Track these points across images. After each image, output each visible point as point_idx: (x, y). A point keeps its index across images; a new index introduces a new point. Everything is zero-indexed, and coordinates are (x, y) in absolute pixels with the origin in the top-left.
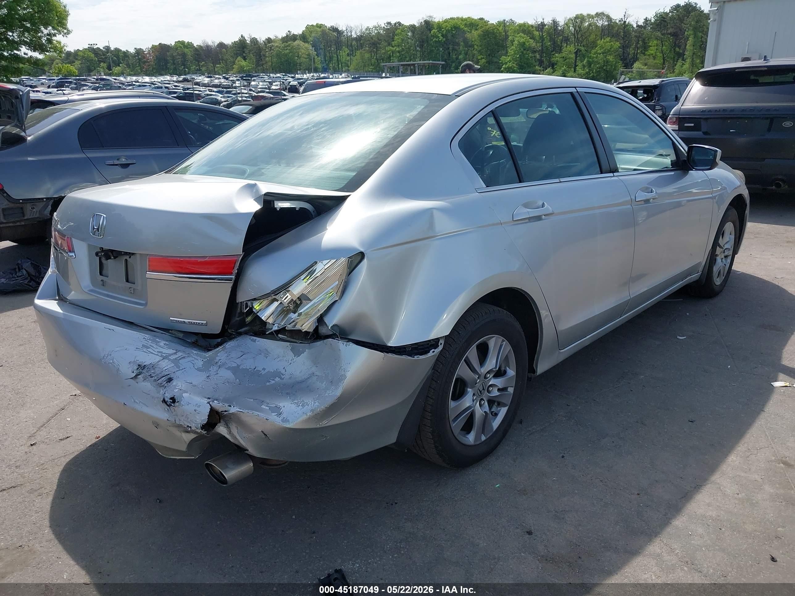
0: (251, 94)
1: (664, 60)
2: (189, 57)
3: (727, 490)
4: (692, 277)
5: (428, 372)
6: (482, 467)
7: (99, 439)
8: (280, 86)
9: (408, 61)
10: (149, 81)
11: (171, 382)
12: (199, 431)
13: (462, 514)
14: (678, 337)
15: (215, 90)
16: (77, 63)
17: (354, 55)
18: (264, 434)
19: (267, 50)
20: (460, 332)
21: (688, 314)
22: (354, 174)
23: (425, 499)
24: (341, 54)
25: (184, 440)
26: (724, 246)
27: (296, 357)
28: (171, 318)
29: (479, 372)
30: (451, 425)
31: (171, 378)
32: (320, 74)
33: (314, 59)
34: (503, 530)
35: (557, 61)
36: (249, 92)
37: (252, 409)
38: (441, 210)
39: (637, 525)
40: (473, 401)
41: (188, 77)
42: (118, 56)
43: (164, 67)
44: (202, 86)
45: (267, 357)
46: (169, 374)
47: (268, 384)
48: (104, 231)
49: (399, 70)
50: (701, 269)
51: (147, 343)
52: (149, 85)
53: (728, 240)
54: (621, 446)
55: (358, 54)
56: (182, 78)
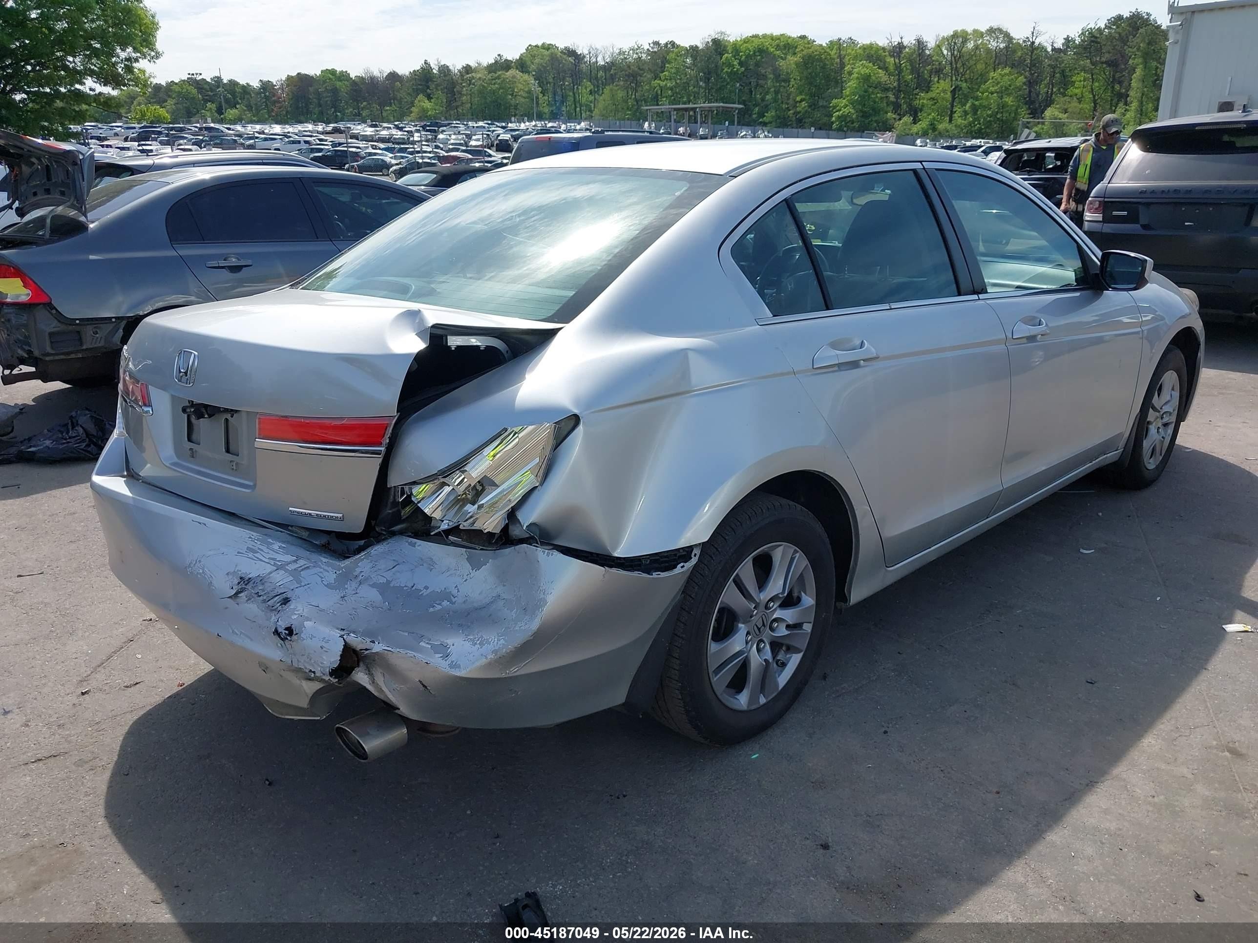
0: (437, 153)
1: (1095, 102)
2: (344, 94)
3: (1138, 790)
4: (1106, 457)
5: (674, 598)
6: (759, 744)
7: (182, 687)
8: (483, 141)
9: (684, 103)
10: (280, 132)
11: (288, 605)
12: (327, 678)
13: (723, 815)
14: (1082, 550)
15: (382, 146)
16: (170, 102)
17: (600, 93)
18: (423, 684)
19: (463, 85)
20: (727, 538)
21: (1100, 514)
22: (571, 293)
23: (669, 791)
24: (580, 91)
25: (304, 690)
26: (1161, 408)
27: (474, 570)
28: (290, 509)
29: (755, 598)
30: (711, 679)
31: (287, 598)
32: (547, 122)
33: (538, 98)
34: (785, 841)
35: (923, 106)
36: (435, 150)
37: (405, 647)
38: (699, 351)
39: (991, 840)
40: (747, 643)
41: (341, 125)
42: (233, 93)
43: (305, 111)
44: (361, 141)
45: (432, 569)
46: (284, 593)
47: (431, 610)
48: (195, 375)
49: (671, 116)
50: (1122, 444)
51: (255, 544)
52: (280, 139)
53: (1168, 398)
54: (977, 717)
55: (608, 91)
56: (331, 128)
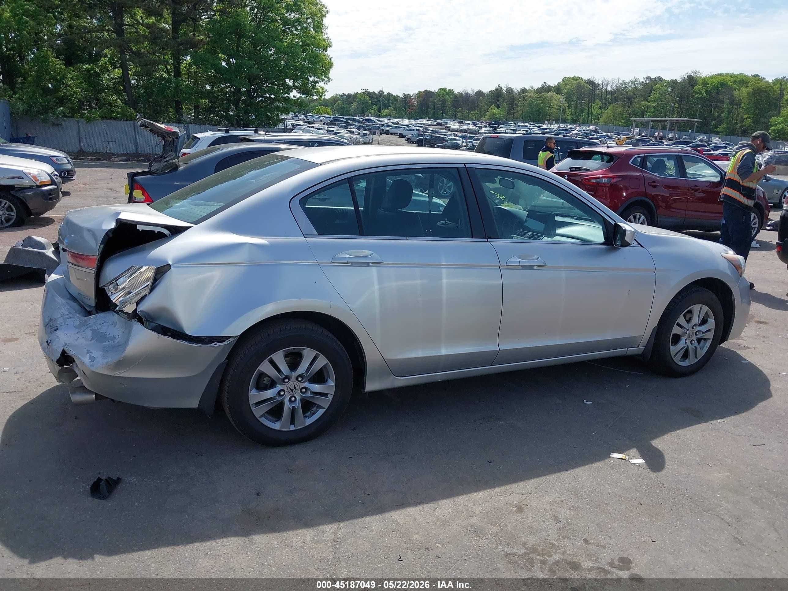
2: (449, 103)
4: (627, 350)
9: (661, 117)
10: (406, 123)
11: (57, 332)
14: (585, 402)
15: (460, 134)
17: (606, 108)
18: (83, 372)
19: (520, 100)
21: (628, 386)
24: (593, 107)
26: (692, 328)
31: (57, 329)
32: (568, 125)
33: (565, 110)
37: (80, 355)
38: (256, 245)
40: (280, 395)
41: (442, 121)
42: (388, 101)
43: (425, 111)
44: (449, 131)
46: (58, 326)
49: (649, 125)
50: (642, 344)
55: (611, 107)
56: (436, 123)
